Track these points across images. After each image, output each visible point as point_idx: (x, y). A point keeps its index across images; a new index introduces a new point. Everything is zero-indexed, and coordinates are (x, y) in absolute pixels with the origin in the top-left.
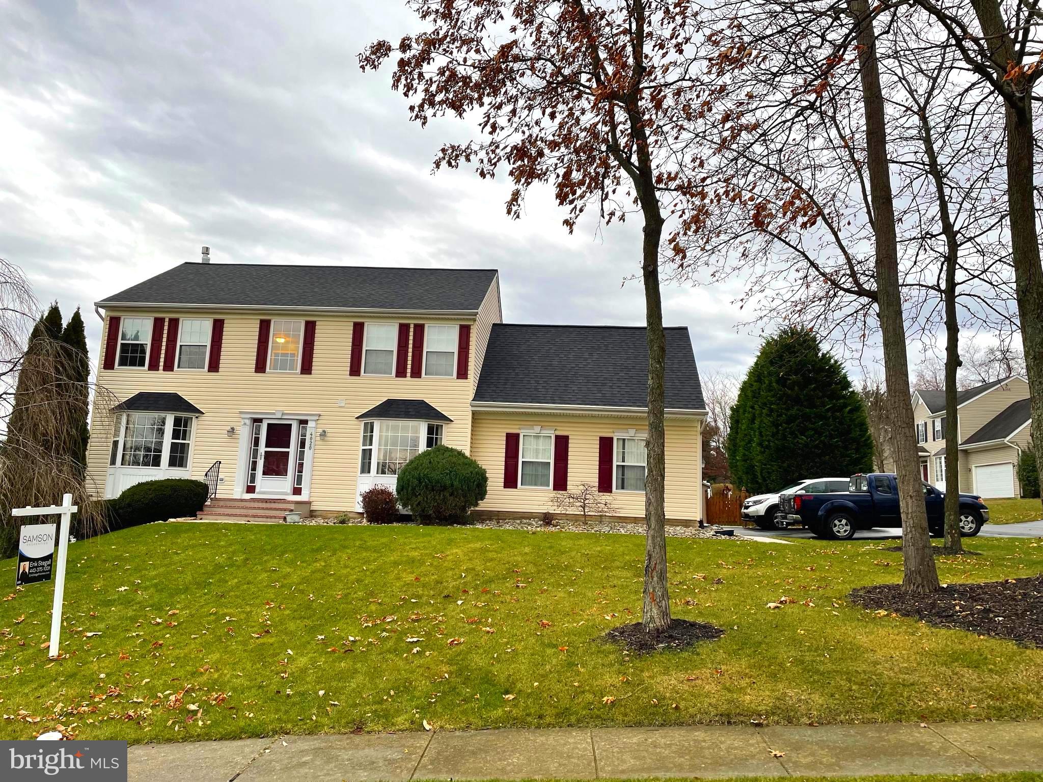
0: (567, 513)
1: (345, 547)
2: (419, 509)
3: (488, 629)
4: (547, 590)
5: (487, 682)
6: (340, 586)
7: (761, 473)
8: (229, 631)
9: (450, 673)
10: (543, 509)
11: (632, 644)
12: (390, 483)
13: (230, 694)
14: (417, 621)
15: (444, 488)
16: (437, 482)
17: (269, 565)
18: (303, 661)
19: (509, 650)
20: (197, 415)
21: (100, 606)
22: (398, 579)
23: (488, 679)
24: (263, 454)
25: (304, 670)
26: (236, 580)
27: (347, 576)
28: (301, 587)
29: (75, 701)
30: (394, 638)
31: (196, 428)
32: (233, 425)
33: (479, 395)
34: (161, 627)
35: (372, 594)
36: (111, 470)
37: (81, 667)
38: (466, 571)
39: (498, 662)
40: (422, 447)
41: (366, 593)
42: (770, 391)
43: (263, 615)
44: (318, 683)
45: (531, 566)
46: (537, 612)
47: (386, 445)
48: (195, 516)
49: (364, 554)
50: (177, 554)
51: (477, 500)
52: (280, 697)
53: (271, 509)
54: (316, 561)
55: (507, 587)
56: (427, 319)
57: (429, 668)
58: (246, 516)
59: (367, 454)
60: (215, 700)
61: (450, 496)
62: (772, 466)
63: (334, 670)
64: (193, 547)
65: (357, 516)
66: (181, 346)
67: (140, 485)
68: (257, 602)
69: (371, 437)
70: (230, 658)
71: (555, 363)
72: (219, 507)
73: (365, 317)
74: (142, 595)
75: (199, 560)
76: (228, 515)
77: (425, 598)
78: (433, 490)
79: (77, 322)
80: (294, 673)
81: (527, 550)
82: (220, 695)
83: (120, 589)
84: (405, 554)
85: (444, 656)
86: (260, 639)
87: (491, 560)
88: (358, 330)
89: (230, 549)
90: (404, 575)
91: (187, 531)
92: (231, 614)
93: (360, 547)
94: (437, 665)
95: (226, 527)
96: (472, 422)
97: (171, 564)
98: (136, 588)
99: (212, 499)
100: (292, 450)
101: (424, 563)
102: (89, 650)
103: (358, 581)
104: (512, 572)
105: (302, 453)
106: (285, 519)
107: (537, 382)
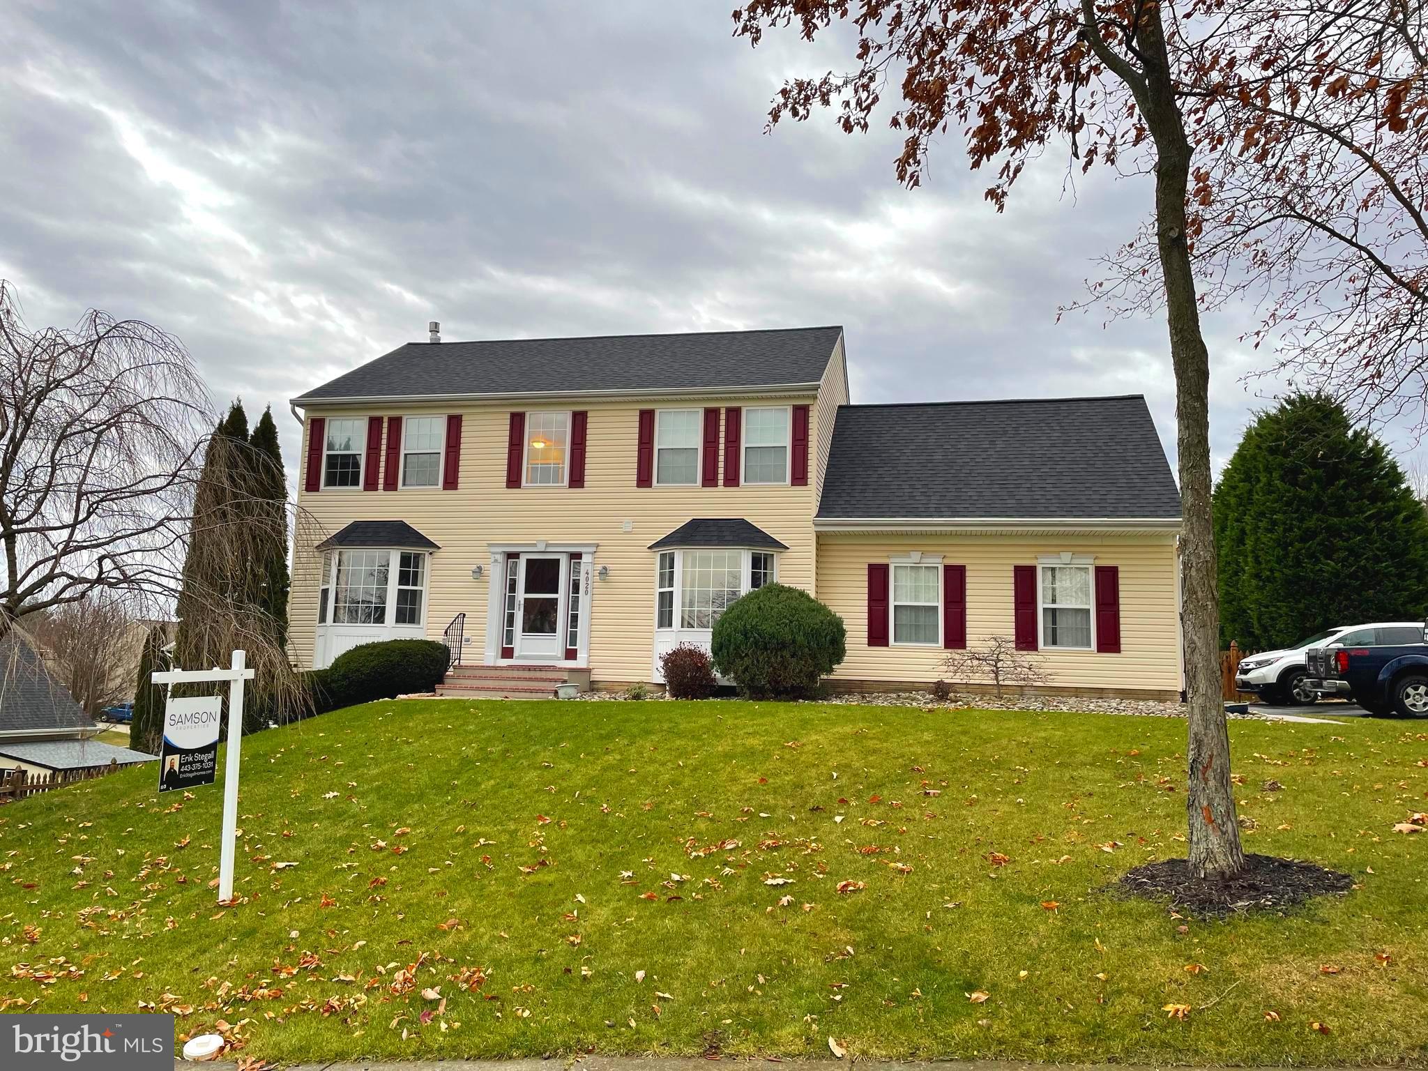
0: (972, 682)
1: (648, 732)
2: (747, 676)
3: (900, 865)
4: (978, 800)
5: (926, 965)
6: (647, 791)
7: (1259, 620)
8: (484, 862)
9: (856, 945)
10: (933, 677)
11: (1181, 901)
12: (702, 641)
13: (490, 971)
14: (776, 848)
15: (783, 646)
16: (772, 636)
17: (539, 759)
18: (602, 914)
19: (951, 906)
20: (431, 550)
21: (298, 820)
22: (734, 780)
23: (926, 961)
24: (522, 602)
25: (605, 932)
26: (492, 782)
27: (656, 776)
28: (589, 793)
29: (249, 978)
30: (744, 877)
31: (430, 568)
32: (480, 562)
33: (824, 510)
34: (385, 853)
35: (697, 804)
36: (320, 630)
37: (264, 918)
38: (837, 768)
39: (937, 926)
40: (745, 588)
41: (687, 802)
42: (1270, 493)
43: (536, 835)
44: (631, 955)
45: (938, 761)
46: (972, 837)
47: (692, 586)
48: (434, 691)
49: (678, 742)
50: (408, 743)
51: (831, 663)
52: (571, 980)
53: (536, 680)
54: (607, 752)
55: (909, 796)
56: (744, 399)
57: (815, 934)
58: (502, 690)
59: (666, 600)
60: (466, 981)
61: (792, 656)
62: (1279, 608)
63: (654, 932)
64: (431, 733)
65: (655, 688)
66: (406, 455)
67: (359, 649)
68: (525, 814)
69: (672, 573)
70: (489, 907)
71: (938, 457)
72: (465, 677)
73: (655, 401)
74: (359, 804)
75: (439, 751)
76: (478, 689)
77: (780, 812)
78: (766, 649)
79: (267, 428)
80: (589, 935)
81: (927, 736)
82: (474, 973)
83: (327, 796)
84: (739, 742)
85: (834, 912)
86: (532, 876)
87: (875, 751)
88: (647, 420)
89: (482, 736)
90: (742, 774)
91: (420, 711)
92: (487, 834)
93: (670, 731)
94: (829, 930)
95: (476, 705)
96: (817, 549)
97: (399, 758)
98: (350, 793)
99: (455, 667)
100: (562, 596)
101: (768, 756)
102: (277, 891)
103: (674, 783)
104: (912, 770)
105: (576, 600)
106: (556, 693)
107: (912, 487)
